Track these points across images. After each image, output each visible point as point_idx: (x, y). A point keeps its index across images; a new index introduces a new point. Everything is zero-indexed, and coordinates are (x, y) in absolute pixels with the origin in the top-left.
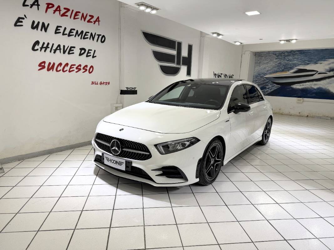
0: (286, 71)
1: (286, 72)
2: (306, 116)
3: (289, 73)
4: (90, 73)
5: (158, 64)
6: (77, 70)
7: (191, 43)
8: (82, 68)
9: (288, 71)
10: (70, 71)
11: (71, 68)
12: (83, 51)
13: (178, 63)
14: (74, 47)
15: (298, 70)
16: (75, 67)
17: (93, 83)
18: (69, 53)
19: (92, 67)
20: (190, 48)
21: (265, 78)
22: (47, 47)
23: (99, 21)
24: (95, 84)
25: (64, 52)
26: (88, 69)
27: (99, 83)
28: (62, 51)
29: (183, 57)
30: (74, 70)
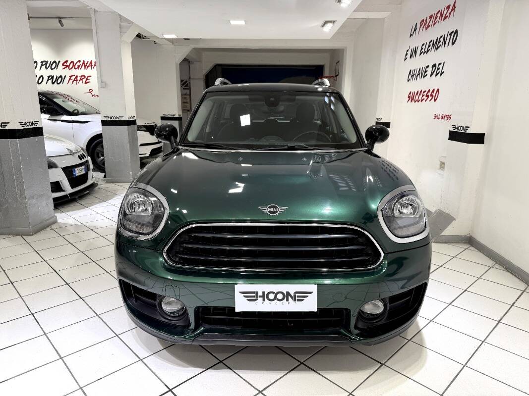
4: (435, 100)
6: (426, 98)
8: (429, 94)
10: (422, 101)
11: (422, 96)
12: (434, 68)
14: (428, 67)
16: (425, 94)
17: (436, 117)
18: (424, 77)
19: (438, 90)
22: (414, 74)
23: (454, 9)
26: (434, 94)
27: (440, 117)
28: (421, 75)
30: (424, 99)
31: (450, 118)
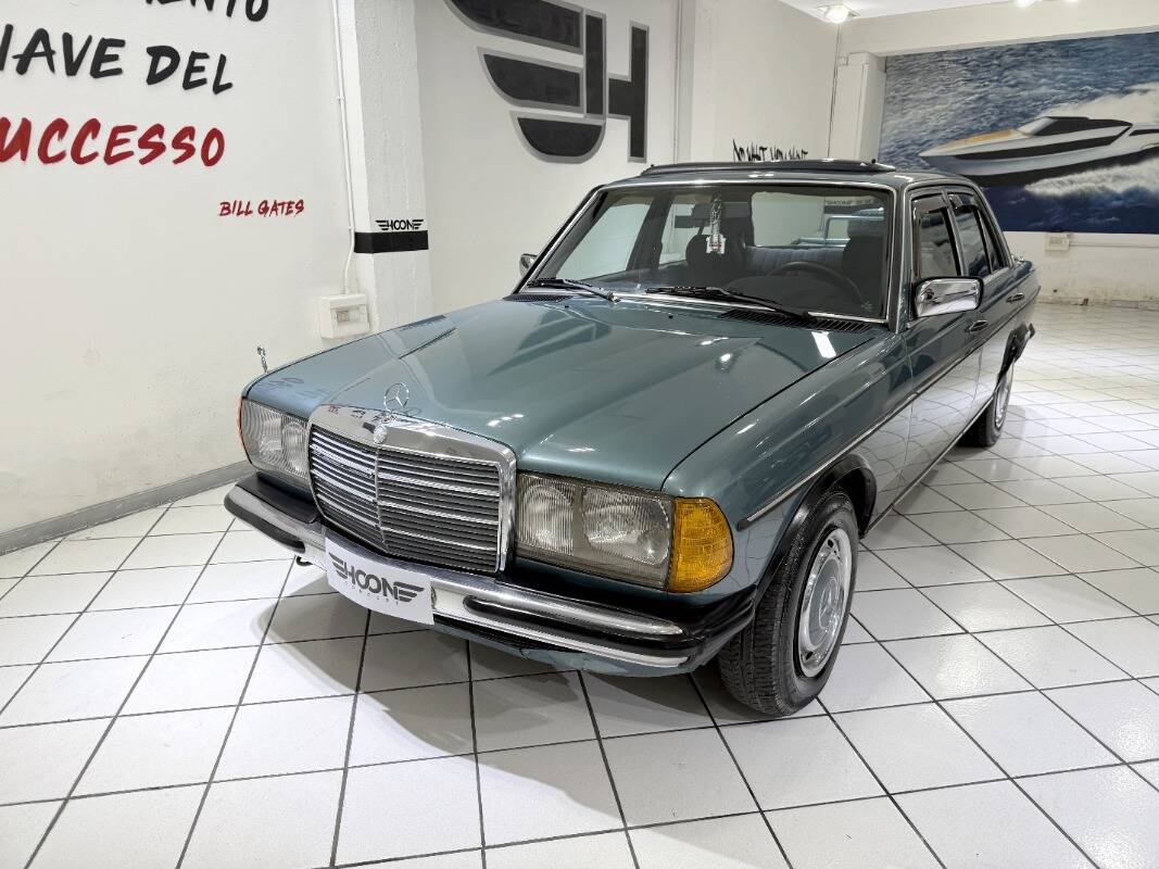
0: (1006, 129)
1: (1009, 133)
2: (1081, 301)
3: (1018, 138)
4: (209, 162)
5: (511, 112)
6: (147, 152)
7: (642, 22)
8: (167, 140)
9: (1016, 127)
10: (110, 160)
11: (113, 142)
12: (165, 62)
13: (595, 107)
14: (120, 43)
15: (1052, 121)
16: (134, 137)
17: (226, 209)
18: (96, 73)
19: (215, 134)
20: (639, 39)
21: (924, 158)
24: (239, 214)
25: (72, 68)
26: (198, 143)
27: (254, 207)
28: (59, 60)
29: (614, 82)
30: (129, 154)
31: (301, 209)
